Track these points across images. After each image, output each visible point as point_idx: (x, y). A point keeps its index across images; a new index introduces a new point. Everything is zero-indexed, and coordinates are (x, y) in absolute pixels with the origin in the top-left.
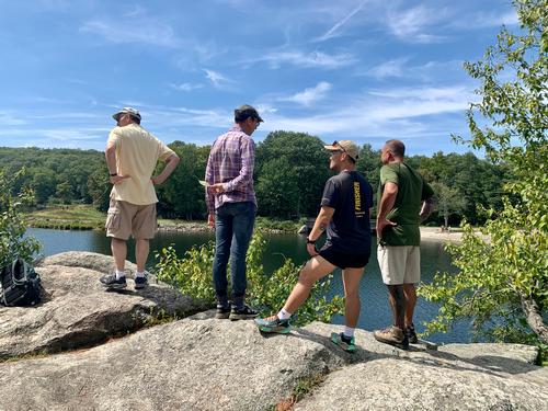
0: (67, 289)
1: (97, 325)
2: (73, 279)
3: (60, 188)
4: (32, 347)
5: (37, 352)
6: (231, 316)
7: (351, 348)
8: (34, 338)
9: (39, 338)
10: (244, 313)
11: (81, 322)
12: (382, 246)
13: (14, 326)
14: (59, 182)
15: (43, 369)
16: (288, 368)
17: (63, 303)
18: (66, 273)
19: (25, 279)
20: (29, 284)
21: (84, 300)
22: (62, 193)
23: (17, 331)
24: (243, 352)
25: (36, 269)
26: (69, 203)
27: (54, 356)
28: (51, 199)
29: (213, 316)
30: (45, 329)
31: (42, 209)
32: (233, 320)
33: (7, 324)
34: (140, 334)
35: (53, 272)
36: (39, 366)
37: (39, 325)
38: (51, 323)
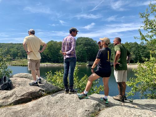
0: (19, 84)
1: (28, 96)
2: (21, 82)
3: (19, 54)
4: (9, 103)
5: (10, 105)
6: (69, 93)
7: (107, 102)
8: (9, 100)
9: (11, 100)
10: (73, 92)
11: (23, 95)
12: (116, 70)
13: (3, 96)
14: (19, 53)
15: (12, 110)
16: (88, 110)
17: (18, 89)
18: (19, 80)
19: (7, 82)
20: (8, 83)
21: (24, 88)
22: (20, 56)
23: (4, 98)
24: (73, 104)
25: (10, 79)
26: (22, 59)
27: (15, 106)
28: (16, 57)
29: (64, 93)
30: (13, 97)
31: (14, 60)
32: (70, 94)
33: (1, 96)
34: (41, 98)
35: (15, 80)
36: (10, 109)
37: (11, 96)
38: (14, 95)
